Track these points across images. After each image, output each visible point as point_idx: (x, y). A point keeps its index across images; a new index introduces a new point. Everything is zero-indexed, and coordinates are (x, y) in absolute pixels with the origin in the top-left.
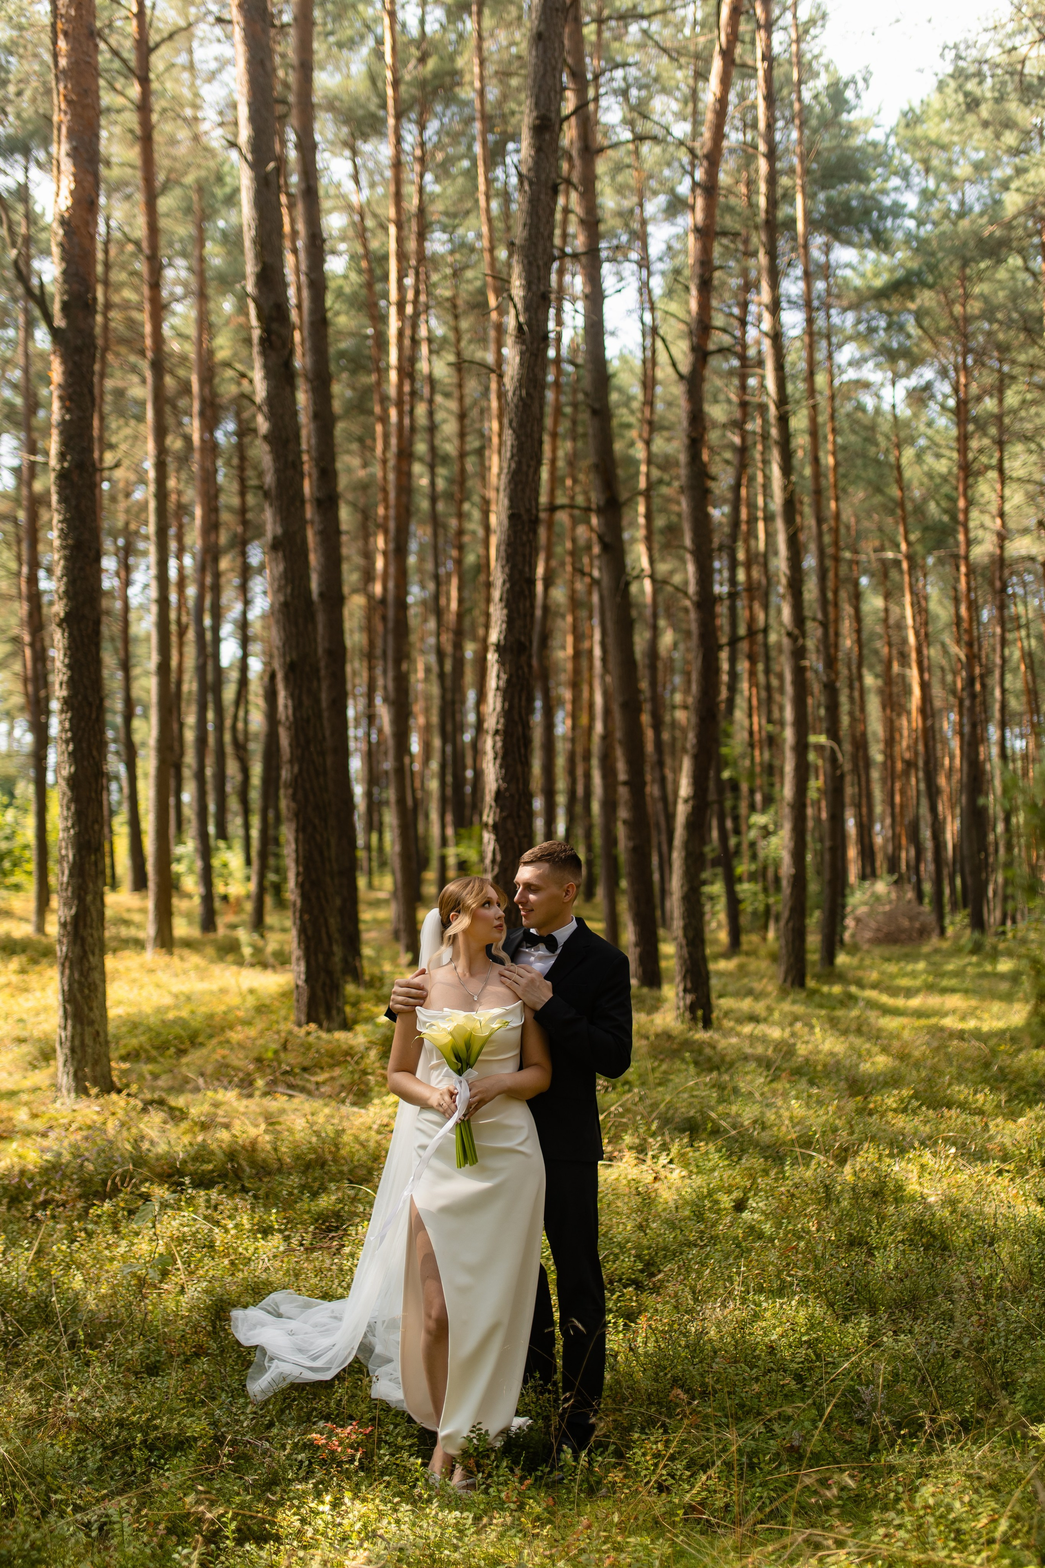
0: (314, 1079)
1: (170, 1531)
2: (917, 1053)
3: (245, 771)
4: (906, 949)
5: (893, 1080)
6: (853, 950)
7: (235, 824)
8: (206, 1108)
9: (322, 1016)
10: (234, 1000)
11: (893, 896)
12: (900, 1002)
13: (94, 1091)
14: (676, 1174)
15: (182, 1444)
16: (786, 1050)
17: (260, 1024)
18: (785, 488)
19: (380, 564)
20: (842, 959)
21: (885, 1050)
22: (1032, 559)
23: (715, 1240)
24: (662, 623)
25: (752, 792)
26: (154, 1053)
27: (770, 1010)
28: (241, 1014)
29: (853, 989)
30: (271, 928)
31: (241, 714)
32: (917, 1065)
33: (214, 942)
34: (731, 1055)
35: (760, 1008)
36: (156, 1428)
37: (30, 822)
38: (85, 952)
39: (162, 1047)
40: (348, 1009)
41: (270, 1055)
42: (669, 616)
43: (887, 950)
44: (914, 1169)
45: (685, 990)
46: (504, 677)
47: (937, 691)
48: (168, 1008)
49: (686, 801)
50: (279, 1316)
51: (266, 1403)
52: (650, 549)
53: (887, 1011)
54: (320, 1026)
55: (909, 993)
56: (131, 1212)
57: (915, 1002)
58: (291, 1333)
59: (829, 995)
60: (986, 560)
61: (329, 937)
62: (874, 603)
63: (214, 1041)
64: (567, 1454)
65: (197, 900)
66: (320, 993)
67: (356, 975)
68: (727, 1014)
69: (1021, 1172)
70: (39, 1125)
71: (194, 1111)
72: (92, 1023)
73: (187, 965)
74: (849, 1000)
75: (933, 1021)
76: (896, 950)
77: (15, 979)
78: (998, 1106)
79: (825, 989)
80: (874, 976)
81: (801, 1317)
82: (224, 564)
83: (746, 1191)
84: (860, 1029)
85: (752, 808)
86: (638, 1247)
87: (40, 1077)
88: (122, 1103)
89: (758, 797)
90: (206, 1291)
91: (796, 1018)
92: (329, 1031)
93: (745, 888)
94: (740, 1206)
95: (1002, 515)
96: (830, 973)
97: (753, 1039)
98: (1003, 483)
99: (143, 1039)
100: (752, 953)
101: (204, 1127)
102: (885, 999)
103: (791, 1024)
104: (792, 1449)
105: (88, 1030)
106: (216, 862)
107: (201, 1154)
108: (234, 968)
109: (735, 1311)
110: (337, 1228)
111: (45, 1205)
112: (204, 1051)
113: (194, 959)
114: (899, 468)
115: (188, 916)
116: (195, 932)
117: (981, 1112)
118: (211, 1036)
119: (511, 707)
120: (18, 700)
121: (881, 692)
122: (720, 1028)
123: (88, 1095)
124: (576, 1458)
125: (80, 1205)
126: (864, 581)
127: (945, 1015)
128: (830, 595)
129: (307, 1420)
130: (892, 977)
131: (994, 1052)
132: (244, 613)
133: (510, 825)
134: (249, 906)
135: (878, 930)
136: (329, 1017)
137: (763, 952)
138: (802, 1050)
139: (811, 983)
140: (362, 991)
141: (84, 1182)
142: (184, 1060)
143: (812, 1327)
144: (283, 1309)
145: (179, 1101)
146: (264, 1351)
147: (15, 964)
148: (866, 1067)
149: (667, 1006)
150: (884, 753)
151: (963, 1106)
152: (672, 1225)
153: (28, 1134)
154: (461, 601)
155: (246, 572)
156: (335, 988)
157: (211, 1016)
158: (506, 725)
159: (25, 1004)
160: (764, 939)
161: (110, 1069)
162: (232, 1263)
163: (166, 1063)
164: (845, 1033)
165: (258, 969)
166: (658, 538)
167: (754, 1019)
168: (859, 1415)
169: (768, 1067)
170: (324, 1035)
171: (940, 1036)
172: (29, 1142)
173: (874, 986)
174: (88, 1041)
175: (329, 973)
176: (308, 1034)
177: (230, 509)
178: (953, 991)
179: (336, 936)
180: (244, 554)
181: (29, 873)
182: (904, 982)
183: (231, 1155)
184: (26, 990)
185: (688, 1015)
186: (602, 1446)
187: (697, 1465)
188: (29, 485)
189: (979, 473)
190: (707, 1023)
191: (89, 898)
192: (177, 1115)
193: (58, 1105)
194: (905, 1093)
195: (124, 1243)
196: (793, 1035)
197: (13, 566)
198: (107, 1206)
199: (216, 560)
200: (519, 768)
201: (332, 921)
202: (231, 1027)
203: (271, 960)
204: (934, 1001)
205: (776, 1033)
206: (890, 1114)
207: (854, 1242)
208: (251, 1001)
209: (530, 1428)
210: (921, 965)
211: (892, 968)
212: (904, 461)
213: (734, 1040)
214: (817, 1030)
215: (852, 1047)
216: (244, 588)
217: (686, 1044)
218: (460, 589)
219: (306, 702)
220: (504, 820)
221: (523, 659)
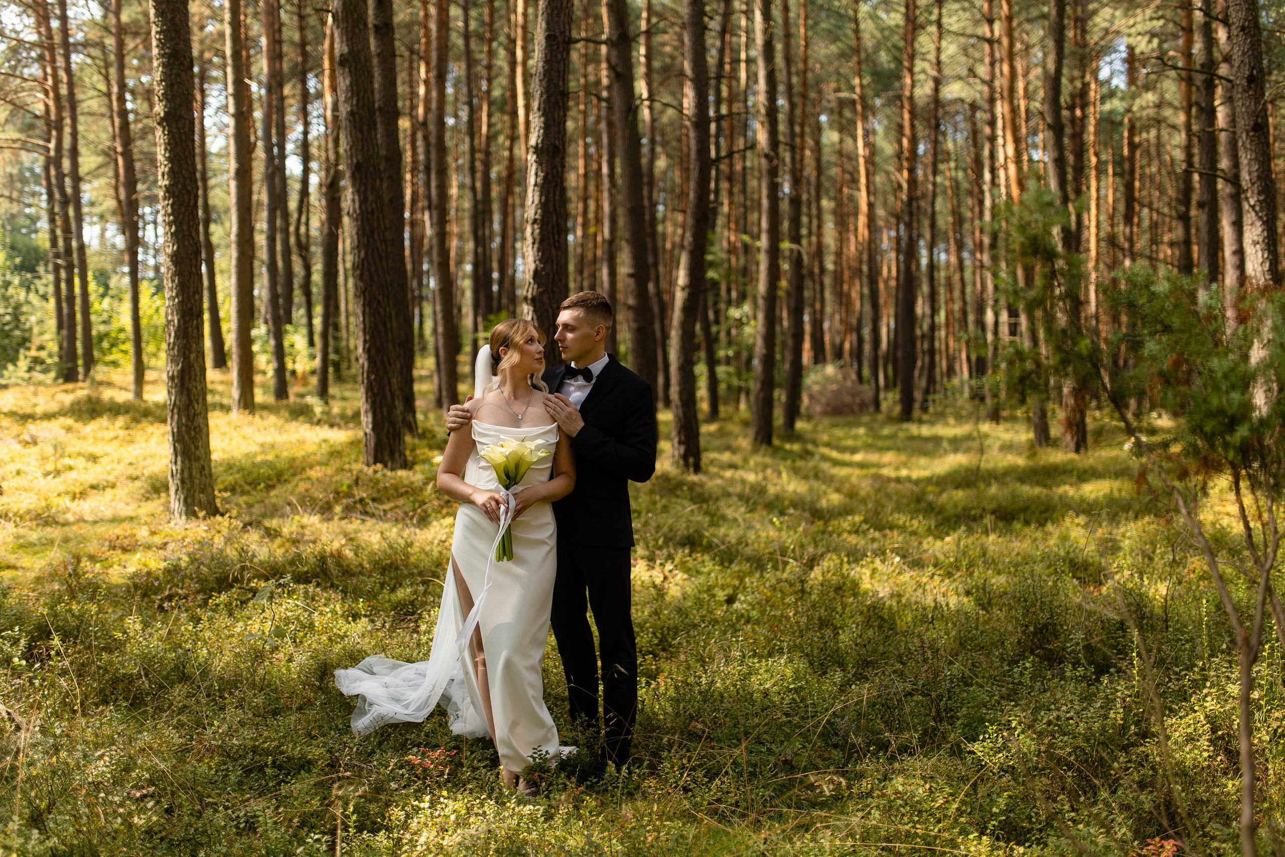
0: (381, 507)
1: (303, 824)
2: (863, 493)
3: (308, 268)
4: (851, 418)
5: (844, 511)
6: (809, 418)
7: (299, 314)
8: (294, 528)
9: (387, 458)
10: (311, 448)
11: (840, 377)
12: (847, 457)
13: (201, 514)
14: (680, 576)
15: (305, 765)
16: (760, 490)
17: (335, 464)
18: (766, 32)
19: (422, 90)
20: (800, 425)
21: (838, 490)
22: (962, 101)
23: (715, 622)
24: (659, 149)
25: (729, 290)
26: (247, 488)
27: (746, 460)
28: (318, 457)
29: (810, 447)
30: (333, 397)
31: (303, 219)
32: (864, 501)
33: (287, 407)
34: (717, 491)
35: (737, 459)
36: (282, 753)
37: (126, 307)
38: (191, 402)
39: (254, 484)
40: (408, 453)
41: (345, 488)
42: (664, 145)
43: (835, 420)
44: (867, 572)
45: (680, 442)
46: (541, 175)
47: (880, 212)
48: (255, 455)
49: (683, 289)
50: (373, 673)
51: (367, 738)
52: (649, 84)
53: (836, 463)
54: (386, 466)
55: (854, 451)
56: (244, 602)
57: (858, 457)
58: (387, 686)
59: (791, 452)
60: (926, 100)
61: (392, 395)
62: (830, 137)
63: (298, 478)
64: (611, 767)
65: (271, 373)
66: (385, 439)
67: (411, 427)
68: (712, 462)
69: (949, 575)
70: (157, 540)
71: (285, 531)
72: (198, 459)
73: (266, 423)
74: (806, 454)
75: (873, 471)
76: (841, 419)
77: (122, 433)
78: (929, 529)
79: (788, 446)
80: (825, 438)
81: (789, 672)
82: (287, 90)
83: (736, 588)
84: (817, 475)
85: (729, 303)
86: (653, 626)
87: (155, 505)
88: (226, 524)
89: (734, 294)
90: (312, 657)
91: (765, 467)
92: (393, 469)
93: (721, 370)
94: (730, 600)
95: (939, 63)
96: (791, 434)
97: (732, 481)
98: (940, 38)
99: (238, 476)
100: (729, 419)
101: (295, 542)
102: (834, 454)
103: (763, 471)
104: (786, 762)
105: (195, 465)
106: (286, 344)
107: (297, 559)
108: (307, 426)
109: (734, 669)
110: (413, 614)
111: (170, 598)
112: (290, 487)
113: (272, 419)
114: (856, 21)
115: (264, 386)
116: (270, 399)
117: (913, 533)
118: (294, 475)
119: (547, 200)
120: (111, 203)
121: (835, 212)
122: (706, 473)
123: (197, 517)
124: (619, 770)
125: (200, 597)
126: (823, 118)
127: (883, 466)
128: (797, 129)
129: (403, 748)
130: (839, 439)
131: (924, 493)
132: (306, 133)
133: (545, 298)
134: (314, 380)
135: (827, 404)
136: (392, 459)
137: (736, 419)
138: (772, 490)
139: (776, 442)
140: (416, 441)
141: (202, 580)
142: (273, 493)
143: (797, 679)
144: (375, 670)
145: (273, 523)
146: (364, 699)
147: (121, 421)
148: (824, 503)
149: (665, 455)
150: (835, 263)
151: (902, 529)
152: (680, 611)
153: (148, 547)
154: (490, 126)
155: (306, 98)
156: (397, 436)
157: (294, 459)
158: (543, 216)
159: (134, 452)
160: (737, 409)
161: (214, 497)
162: (330, 639)
163: (259, 496)
164: (806, 478)
165: (326, 427)
166: (656, 77)
167: (732, 466)
168: (835, 740)
169: (747, 501)
170: (389, 473)
171: (881, 482)
172: (150, 554)
173: (828, 445)
174: (195, 473)
175: (393, 423)
176: (376, 472)
177: (292, 43)
178: (888, 449)
179: (398, 393)
180: (304, 82)
181: (125, 352)
182: (850, 443)
183: (322, 559)
184: (132, 442)
185: (681, 462)
186: (639, 762)
187: (712, 775)
188: (117, 14)
189: (923, 27)
190: (697, 469)
191: (193, 356)
192: (272, 534)
193: (172, 524)
194: (858, 518)
195: (241, 624)
196: (765, 478)
197: (103, 87)
198: (223, 597)
199: (281, 86)
200: (553, 251)
201: (394, 380)
202: (311, 467)
203: (338, 420)
204: (873, 457)
205: (751, 477)
206: (845, 535)
207: (823, 623)
208: (325, 448)
209: (579, 754)
210: (862, 431)
211: (839, 432)
212: (860, 15)
213: (719, 482)
214: (784, 475)
215: (811, 490)
216: (304, 113)
217: (680, 484)
218: (490, 116)
219: (371, 198)
220: (541, 294)
221: (558, 159)
